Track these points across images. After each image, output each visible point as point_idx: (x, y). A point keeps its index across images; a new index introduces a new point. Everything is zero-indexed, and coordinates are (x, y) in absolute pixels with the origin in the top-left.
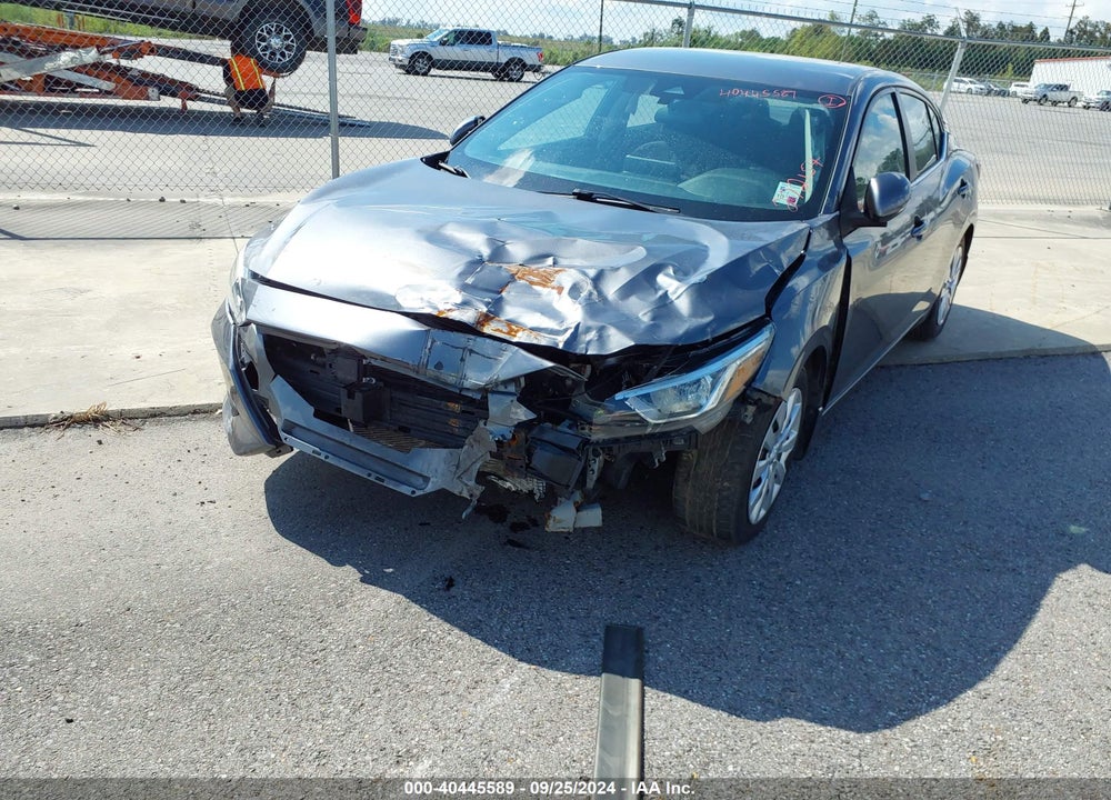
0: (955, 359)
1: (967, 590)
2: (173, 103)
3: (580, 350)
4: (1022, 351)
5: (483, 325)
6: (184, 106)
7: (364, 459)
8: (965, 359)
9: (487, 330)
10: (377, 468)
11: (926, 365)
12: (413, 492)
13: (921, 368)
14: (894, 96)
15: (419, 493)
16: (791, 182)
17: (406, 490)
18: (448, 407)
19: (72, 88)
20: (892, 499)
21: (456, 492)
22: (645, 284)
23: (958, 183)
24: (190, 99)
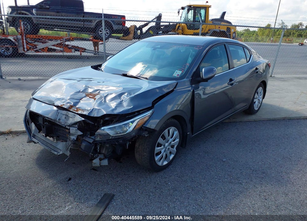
0: (259, 120)
1: (221, 188)
2: (77, 53)
3: (92, 115)
4: (282, 118)
5: (70, 109)
6: (81, 54)
7: (49, 145)
8: (263, 120)
9: (71, 110)
10: (50, 147)
11: (249, 121)
12: (57, 154)
13: (247, 123)
14: (225, 45)
15: (59, 154)
16: (179, 70)
17: (56, 153)
18: (66, 131)
19: (54, 50)
20: (214, 160)
21: (66, 154)
22: (118, 98)
23: (255, 68)
24: (83, 52)
